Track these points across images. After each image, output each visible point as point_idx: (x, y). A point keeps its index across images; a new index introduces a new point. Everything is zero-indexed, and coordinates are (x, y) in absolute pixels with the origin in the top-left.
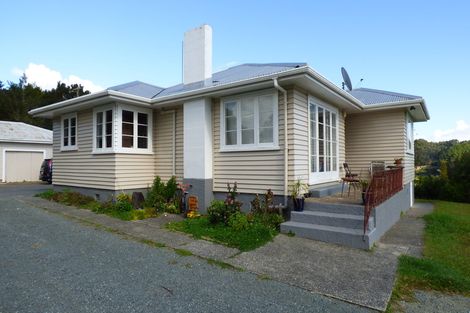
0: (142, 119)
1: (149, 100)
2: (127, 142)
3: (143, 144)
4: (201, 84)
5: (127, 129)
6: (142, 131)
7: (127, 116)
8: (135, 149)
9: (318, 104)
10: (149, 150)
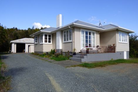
0: (49, 36)
1: (50, 32)
2: (46, 41)
3: (49, 42)
4: (59, 27)
5: (46, 38)
6: (49, 39)
7: (46, 36)
8: (48, 43)
9: (85, 31)
10: (51, 43)
